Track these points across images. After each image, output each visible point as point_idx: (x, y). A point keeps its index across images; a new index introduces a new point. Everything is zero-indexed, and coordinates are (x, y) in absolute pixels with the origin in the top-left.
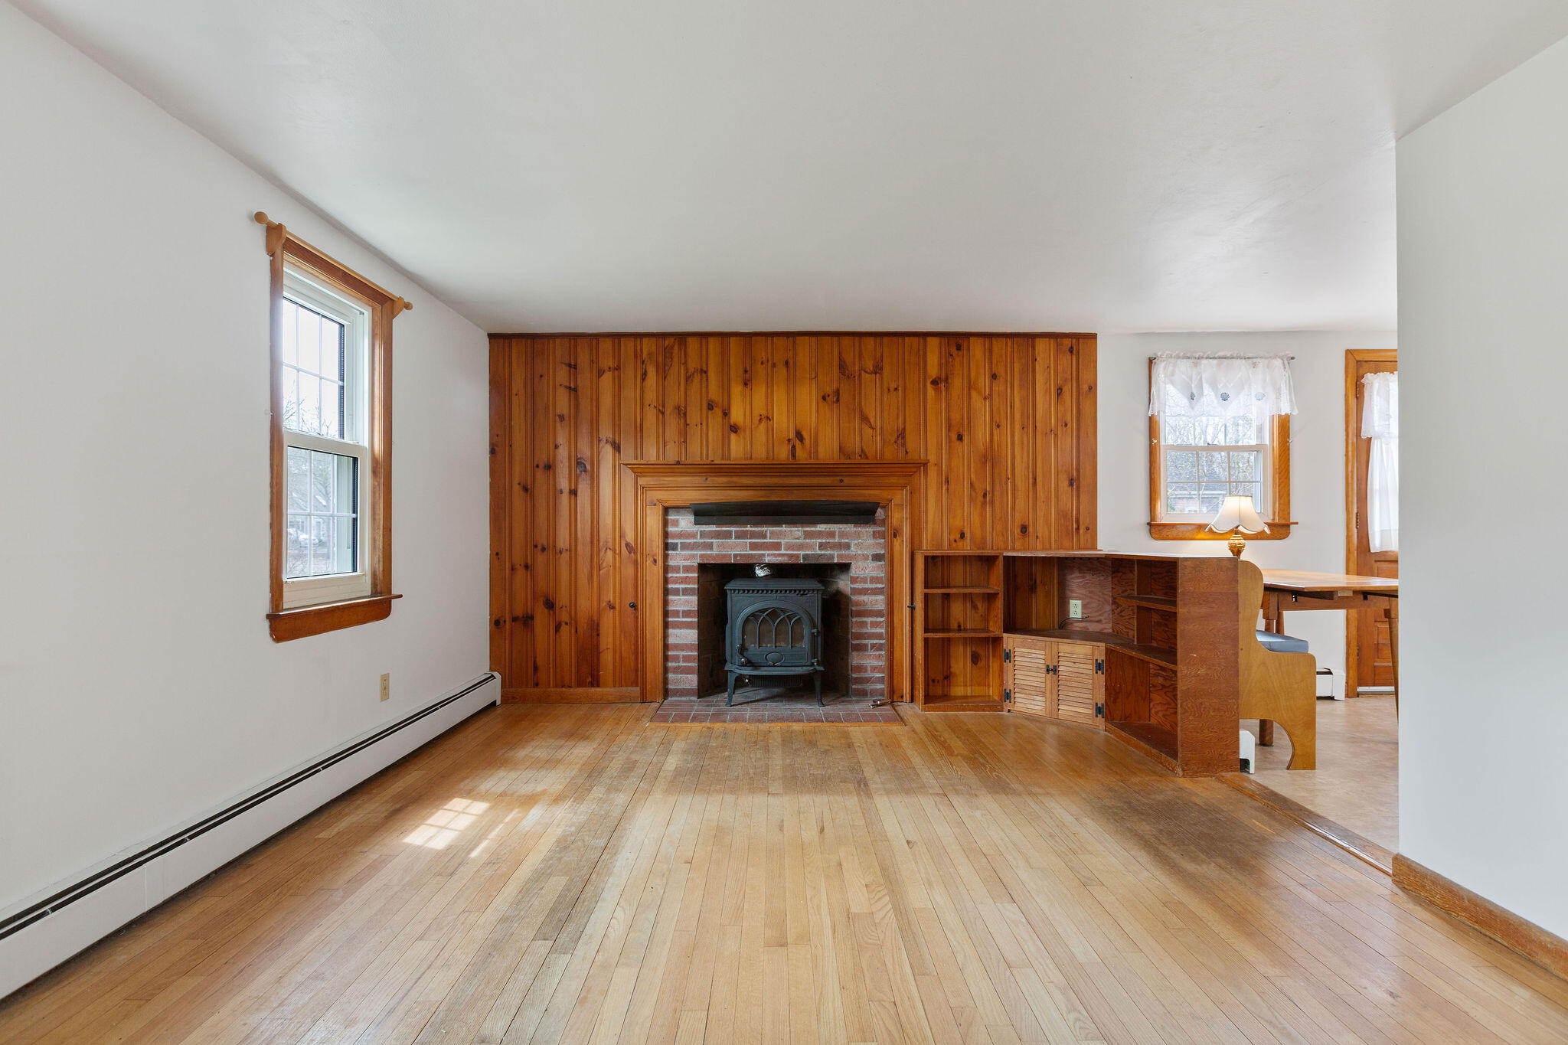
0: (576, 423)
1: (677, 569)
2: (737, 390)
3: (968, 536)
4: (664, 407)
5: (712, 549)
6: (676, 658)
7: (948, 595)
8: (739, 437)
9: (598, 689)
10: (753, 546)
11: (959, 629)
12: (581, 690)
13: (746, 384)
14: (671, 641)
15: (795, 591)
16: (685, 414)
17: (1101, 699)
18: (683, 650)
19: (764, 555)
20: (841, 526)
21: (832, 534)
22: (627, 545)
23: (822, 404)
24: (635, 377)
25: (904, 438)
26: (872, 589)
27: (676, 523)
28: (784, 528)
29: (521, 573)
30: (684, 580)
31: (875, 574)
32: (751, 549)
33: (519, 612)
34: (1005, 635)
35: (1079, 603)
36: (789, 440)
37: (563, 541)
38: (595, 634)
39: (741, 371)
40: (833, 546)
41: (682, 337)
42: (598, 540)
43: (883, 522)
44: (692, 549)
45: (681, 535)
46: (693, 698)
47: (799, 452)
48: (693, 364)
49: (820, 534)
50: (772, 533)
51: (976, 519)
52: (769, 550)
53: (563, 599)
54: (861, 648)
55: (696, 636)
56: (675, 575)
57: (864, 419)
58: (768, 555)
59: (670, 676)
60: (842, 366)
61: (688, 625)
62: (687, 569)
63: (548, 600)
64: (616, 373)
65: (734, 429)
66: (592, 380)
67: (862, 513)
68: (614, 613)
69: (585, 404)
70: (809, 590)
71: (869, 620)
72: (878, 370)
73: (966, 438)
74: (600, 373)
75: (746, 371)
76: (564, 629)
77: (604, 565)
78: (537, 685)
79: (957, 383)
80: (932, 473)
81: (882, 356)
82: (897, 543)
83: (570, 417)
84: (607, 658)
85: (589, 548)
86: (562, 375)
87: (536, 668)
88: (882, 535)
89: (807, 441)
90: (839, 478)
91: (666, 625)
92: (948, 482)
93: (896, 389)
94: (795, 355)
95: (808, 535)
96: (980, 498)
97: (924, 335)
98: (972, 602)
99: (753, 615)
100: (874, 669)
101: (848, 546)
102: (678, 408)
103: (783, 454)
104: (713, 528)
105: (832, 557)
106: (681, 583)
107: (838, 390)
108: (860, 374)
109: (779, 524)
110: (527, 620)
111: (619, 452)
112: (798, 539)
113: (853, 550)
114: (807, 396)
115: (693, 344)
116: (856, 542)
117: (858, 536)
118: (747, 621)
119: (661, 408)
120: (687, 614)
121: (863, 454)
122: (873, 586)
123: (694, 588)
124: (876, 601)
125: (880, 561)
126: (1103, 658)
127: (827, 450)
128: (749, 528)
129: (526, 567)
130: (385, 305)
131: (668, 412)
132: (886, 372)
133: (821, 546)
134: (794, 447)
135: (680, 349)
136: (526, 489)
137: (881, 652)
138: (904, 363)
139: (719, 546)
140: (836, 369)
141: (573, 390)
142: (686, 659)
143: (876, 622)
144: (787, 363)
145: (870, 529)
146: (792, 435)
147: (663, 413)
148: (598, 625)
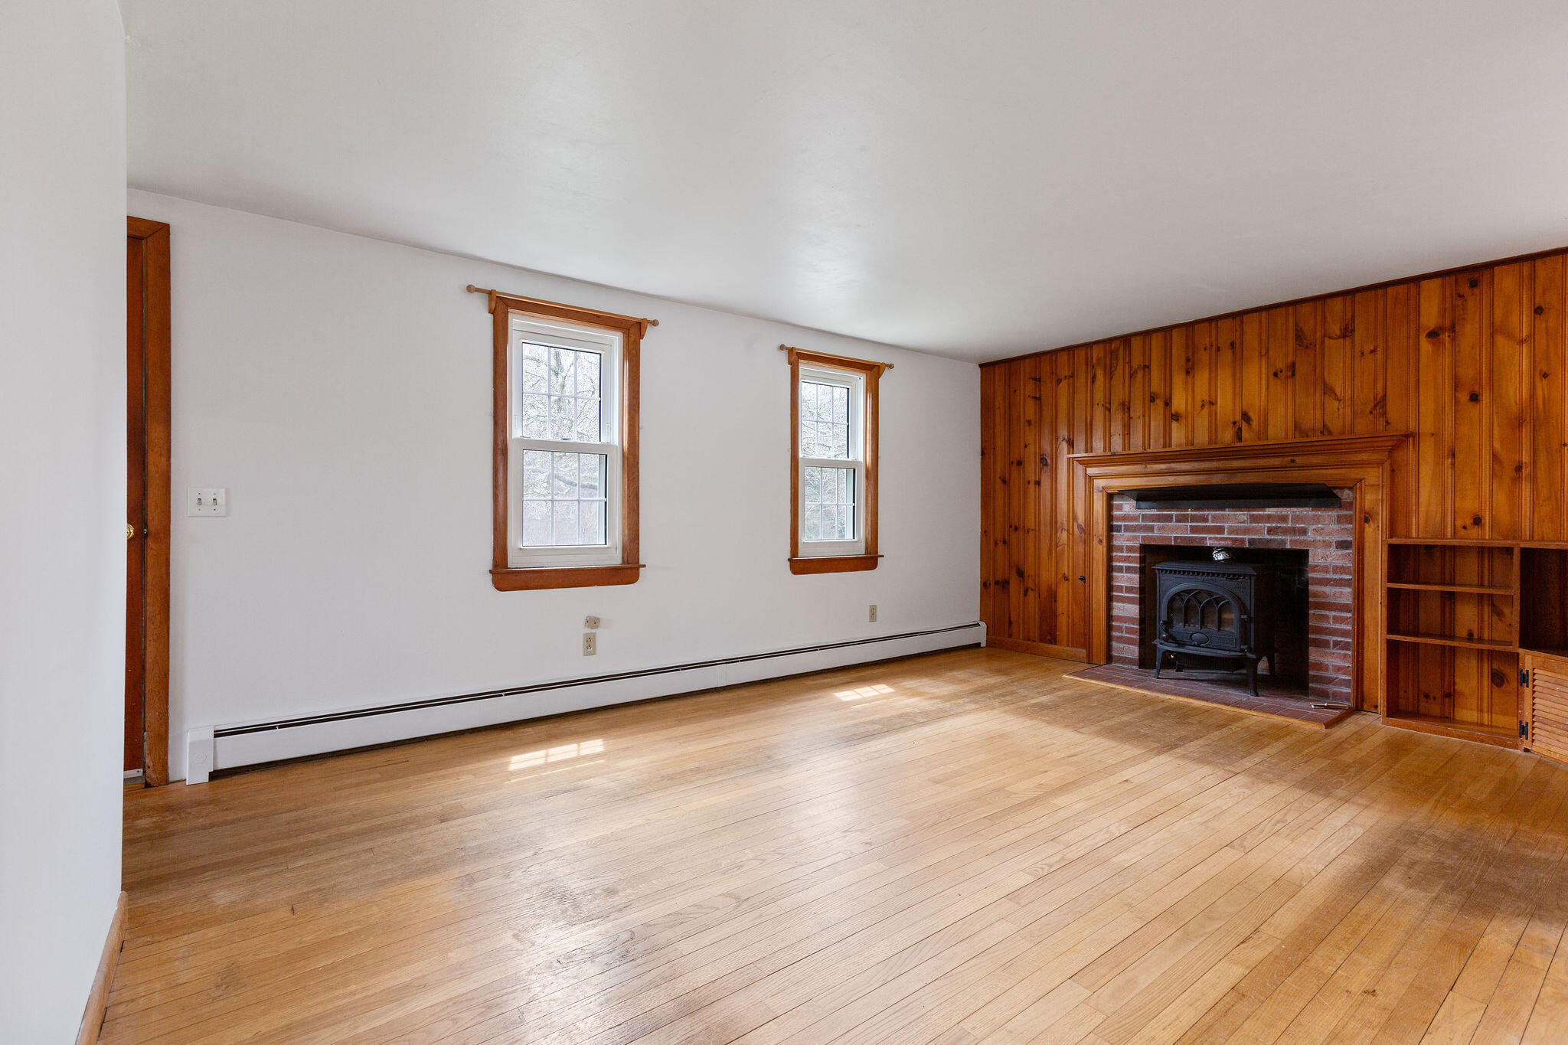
0: (1040, 425)
1: (1121, 549)
2: (1178, 380)
3: (1487, 520)
4: (1110, 404)
5: (1153, 531)
6: (1120, 629)
7: (1452, 594)
8: (1181, 424)
9: (1056, 646)
10: (1194, 530)
11: (1470, 637)
12: (1041, 644)
13: (1188, 373)
14: (1115, 612)
15: (1224, 575)
16: (1129, 409)
18: (1125, 623)
19: (1206, 538)
20: (1295, 509)
21: (1284, 519)
22: (1079, 526)
23: (1272, 382)
24: (1086, 382)
25: (1384, 406)
26: (1335, 580)
27: (1120, 508)
28: (1227, 512)
29: (1001, 546)
30: (1127, 559)
31: (1340, 563)
32: (1192, 532)
33: (999, 578)
34: (1524, 652)
36: (1234, 423)
37: (1031, 523)
38: (1053, 600)
39: (1183, 360)
40: (1285, 531)
41: (1126, 340)
42: (1056, 522)
43: (1350, 506)
44: (1134, 531)
45: (1124, 518)
46: (1134, 667)
47: (1245, 434)
48: (1137, 361)
49: (1269, 518)
50: (1214, 517)
51: (1501, 498)
52: (1211, 534)
53: (1030, 570)
54: (1324, 644)
55: (1138, 611)
56: (1119, 554)
57: (1328, 390)
58: (1210, 538)
59: (1114, 644)
60: (1299, 336)
61: (1130, 601)
62: (1130, 549)
63: (1019, 569)
64: (1071, 379)
65: (1176, 417)
66: (1052, 387)
67: (1322, 496)
68: (1068, 584)
69: (1047, 412)
70: (1239, 575)
71: (1332, 614)
72: (1347, 332)
73: (1485, 398)
74: (1059, 381)
75: (1188, 360)
76: (1031, 594)
77: (1060, 544)
78: (1010, 636)
79: (1470, 331)
80: (1427, 448)
81: (1353, 317)
82: (1369, 529)
83: (1036, 422)
84: (1063, 621)
85: (1049, 528)
86: (1030, 388)
87: (1010, 623)
88: (1348, 520)
89: (1255, 423)
90: (1290, 458)
91: (1110, 599)
92: (1454, 455)
93: (1374, 351)
94: (1242, 334)
95: (1254, 519)
96: (1509, 472)
97: (1416, 280)
98: (1493, 605)
99: (1178, 594)
100: (1339, 669)
101: (1304, 532)
102: (1123, 404)
103: (1227, 437)
104: (1155, 512)
105: (1283, 542)
106: (1125, 561)
107: (1294, 364)
108: (1323, 342)
109: (1222, 508)
110: (1004, 584)
111: (1073, 448)
112: (1243, 523)
113: (1311, 536)
114: (1255, 375)
115: (1136, 343)
116: (1314, 527)
117: (1316, 519)
118: (1172, 600)
119: (1107, 405)
120: (1129, 590)
121: (1325, 429)
122: (1338, 577)
123: (1136, 567)
124: (1342, 593)
125: (1347, 548)
127: (1279, 429)
128: (1189, 512)
129: (1004, 542)
130: (873, 371)
131: (1114, 407)
132: (1359, 334)
133: (1270, 531)
134: (1240, 429)
135: (1124, 349)
136: (1004, 482)
137: (1347, 652)
138: (1385, 316)
139: (1160, 528)
140: (1291, 341)
141: (1038, 399)
142: (1129, 630)
143: (1339, 617)
144: (1233, 344)
145: (1333, 513)
146: (1238, 417)
147: (1110, 410)
148: (1056, 592)
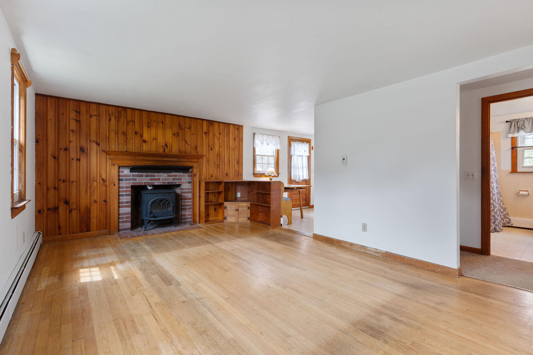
0: (80, 134)
1: (123, 187)
2: (145, 129)
3: (213, 176)
4: (118, 131)
5: (136, 180)
6: (123, 218)
7: (208, 192)
8: (146, 144)
9: (90, 232)
10: (151, 180)
11: (211, 202)
12: (82, 234)
13: (148, 127)
14: (121, 212)
15: (168, 193)
16: (126, 135)
17: (249, 216)
18: (125, 215)
19: (155, 182)
20: (179, 173)
21: (176, 176)
22: (103, 179)
23: (173, 136)
24: (106, 121)
25: (197, 148)
26: (188, 192)
27: (123, 172)
28: (161, 174)
29: (52, 192)
30: (126, 191)
31: (189, 187)
32: (150, 180)
33: (51, 205)
34: (225, 202)
35: (240, 193)
36: (163, 146)
37: (73, 177)
38: (89, 212)
39: (147, 123)
40: (177, 179)
41: (125, 109)
42: (90, 178)
43: (191, 172)
44: (129, 181)
45: (125, 176)
46: (129, 231)
47: (166, 151)
48: (129, 118)
49: (172, 176)
50: (157, 175)
51: (215, 171)
52: (156, 181)
53: (73, 200)
54: (185, 209)
55: (130, 210)
56: (122, 190)
57: (186, 142)
58: (156, 182)
59: (120, 224)
60: (179, 125)
61: (127, 206)
62: (127, 187)
63: (66, 201)
64: (98, 117)
65: (144, 141)
66: (87, 118)
67: (186, 169)
68: (97, 205)
69: (84, 127)
70: (172, 193)
71: (187, 201)
72: (190, 128)
73: (213, 149)
74: (91, 116)
75: (148, 123)
76: (74, 212)
77: (93, 187)
78: (60, 234)
79: (211, 134)
80: (204, 158)
81: (191, 124)
82: (195, 178)
83: (77, 131)
84: (94, 221)
85: (85, 181)
86: (73, 115)
87: (60, 228)
88: (191, 176)
89: (169, 147)
90: (179, 159)
91: (119, 207)
92: (208, 161)
93: (195, 134)
94: (165, 121)
95: (169, 176)
96: (216, 166)
97: (203, 120)
98: (214, 194)
99: (154, 201)
100: (189, 215)
101: (181, 179)
102: (123, 132)
103: (161, 150)
104: (137, 173)
105: (176, 182)
106: (125, 192)
107: (178, 133)
108: (185, 129)
109: (160, 172)
110: (56, 209)
111: (99, 146)
112: (166, 177)
113: (182, 180)
114: (169, 134)
115: (129, 112)
116: (183, 178)
117: (184, 176)
118: (152, 203)
119: (117, 132)
120: (126, 202)
121: (185, 152)
123: (129, 194)
124: (189, 195)
125: (190, 183)
126: (250, 206)
127: (175, 150)
128: (149, 174)
129: (55, 188)
131: (120, 133)
132: (192, 129)
133: (173, 179)
134: (164, 149)
135: (124, 111)
136: (55, 158)
137: (190, 210)
138: (197, 127)
139: (139, 179)
140: (178, 126)
141: (78, 121)
142: (126, 218)
143: (189, 201)
144: (162, 122)
145: (187, 174)
146: (164, 145)
147: (118, 134)
148: (90, 209)
